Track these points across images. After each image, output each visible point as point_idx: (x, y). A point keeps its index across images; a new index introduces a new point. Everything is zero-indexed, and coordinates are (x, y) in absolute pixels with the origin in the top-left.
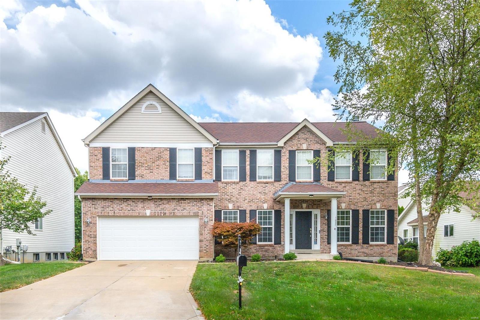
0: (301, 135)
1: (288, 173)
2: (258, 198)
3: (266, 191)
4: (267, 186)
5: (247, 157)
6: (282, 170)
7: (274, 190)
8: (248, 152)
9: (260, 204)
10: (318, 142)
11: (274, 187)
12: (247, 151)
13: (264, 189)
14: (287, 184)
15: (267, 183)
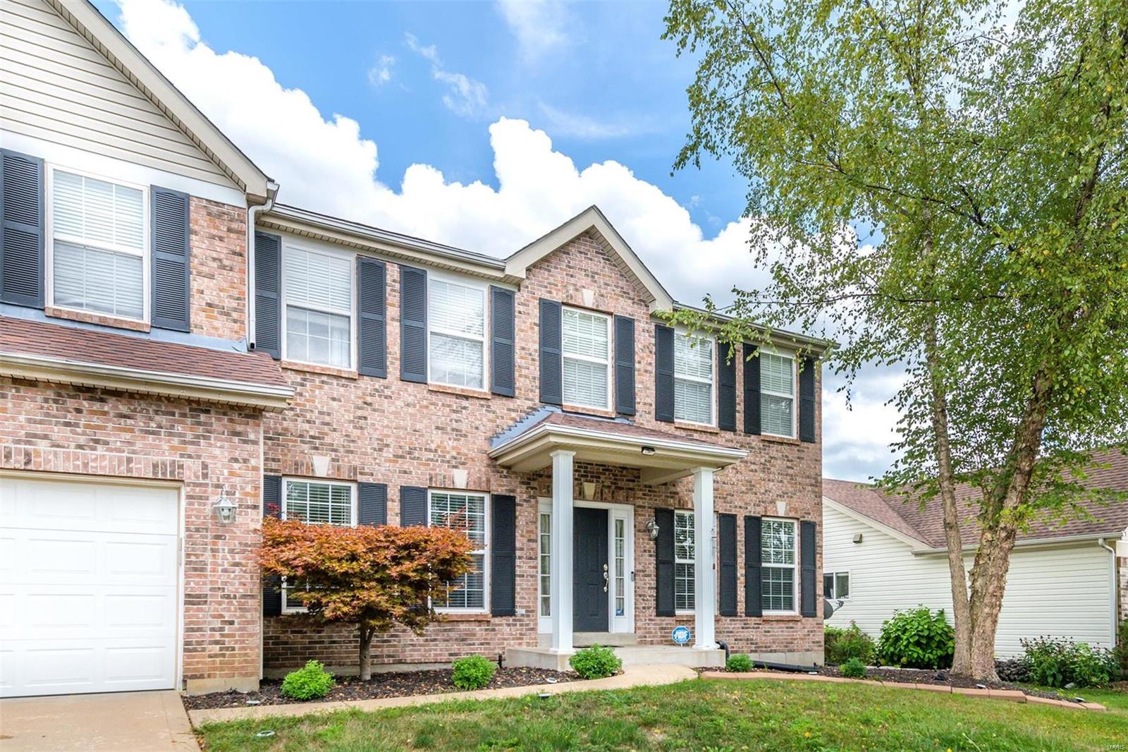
0: (576, 259)
1: (537, 374)
2: (433, 446)
3: (464, 427)
4: (465, 408)
5: (388, 289)
6: (518, 360)
7: (490, 425)
8: (393, 273)
9: (442, 470)
10: (625, 294)
11: (491, 416)
12: (389, 266)
13: (454, 416)
14: (535, 409)
15: (467, 398)
